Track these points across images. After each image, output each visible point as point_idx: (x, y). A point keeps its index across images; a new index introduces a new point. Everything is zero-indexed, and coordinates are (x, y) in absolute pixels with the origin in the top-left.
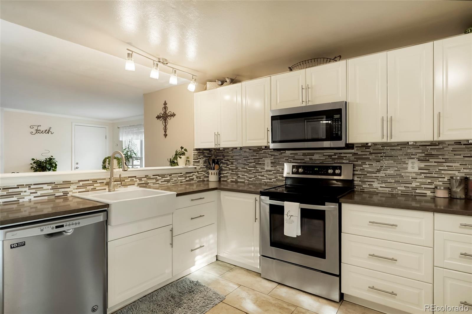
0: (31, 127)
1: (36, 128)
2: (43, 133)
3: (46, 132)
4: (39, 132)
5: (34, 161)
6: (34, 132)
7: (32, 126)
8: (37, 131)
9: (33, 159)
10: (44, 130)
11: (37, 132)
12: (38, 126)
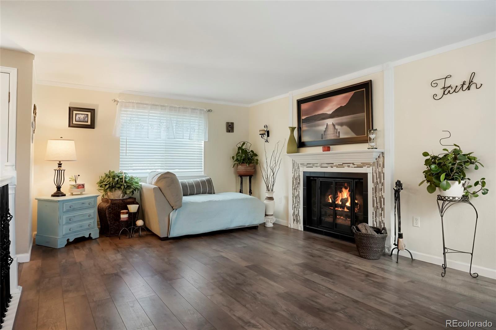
0: (434, 84)
1: (441, 84)
2: (456, 91)
3: (465, 87)
4: (449, 91)
5: (428, 157)
6: (440, 92)
7: (434, 82)
8: (446, 90)
9: (425, 154)
10: (459, 84)
11: (444, 92)
12: (445, 78)
